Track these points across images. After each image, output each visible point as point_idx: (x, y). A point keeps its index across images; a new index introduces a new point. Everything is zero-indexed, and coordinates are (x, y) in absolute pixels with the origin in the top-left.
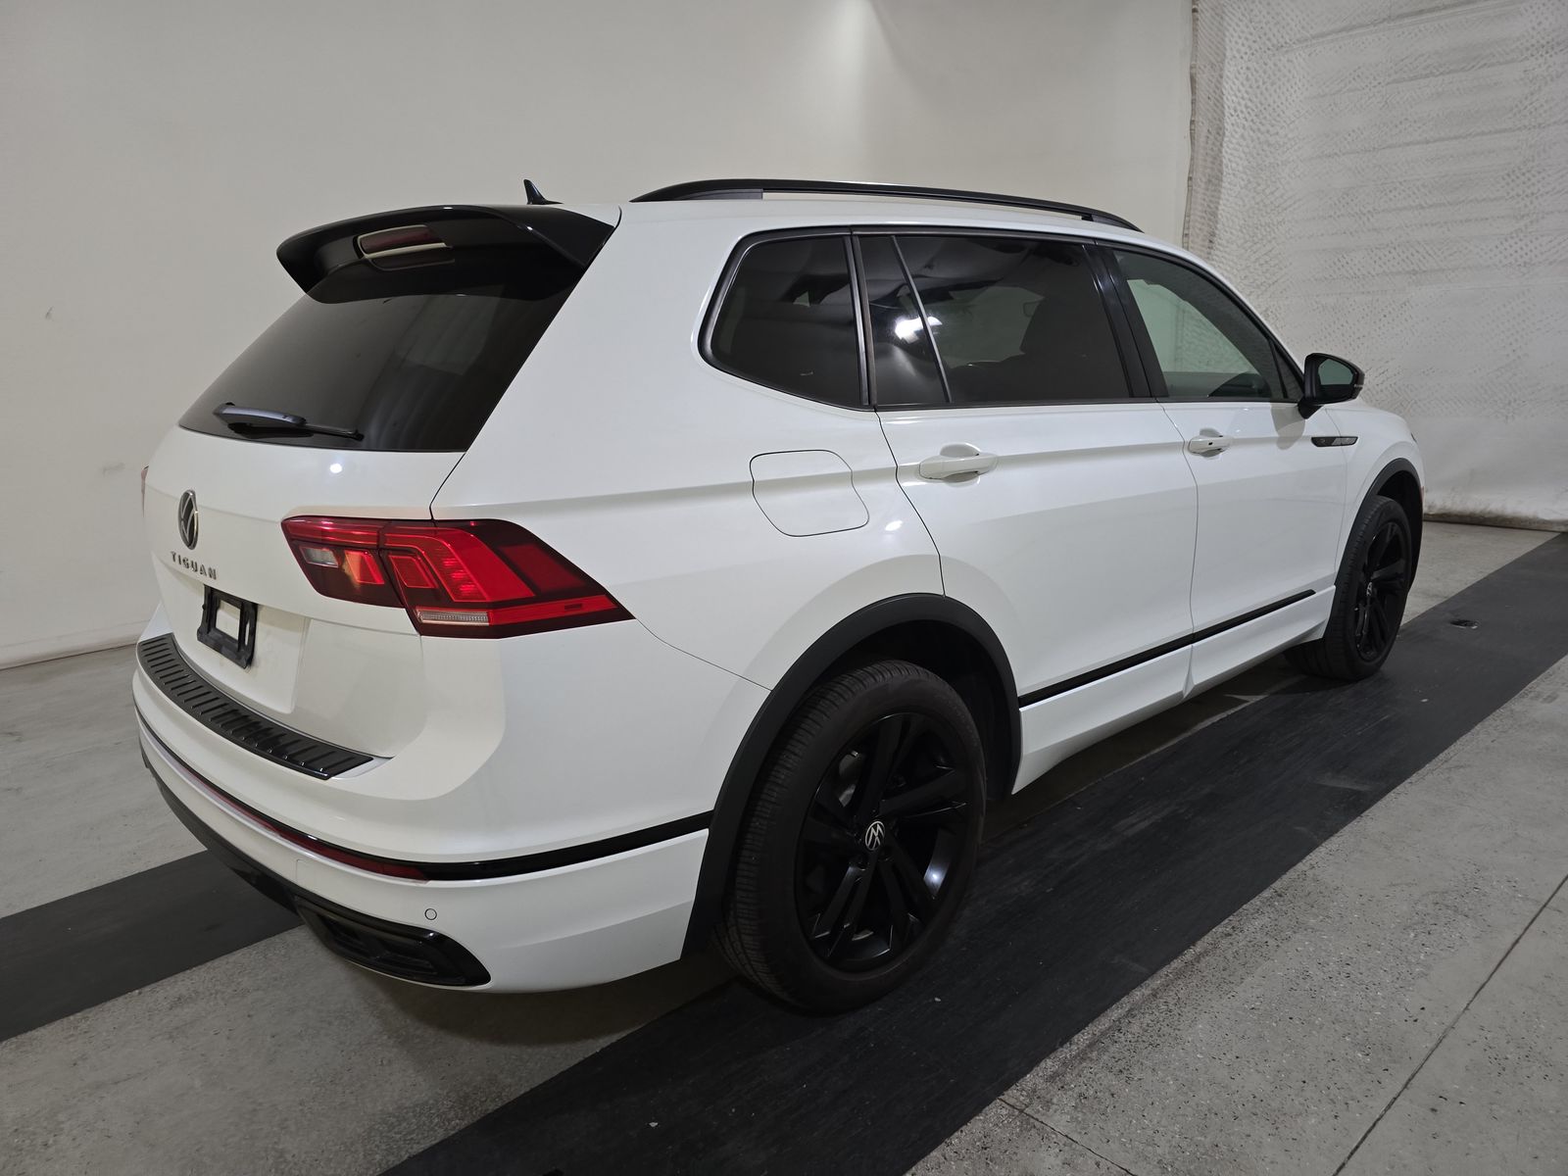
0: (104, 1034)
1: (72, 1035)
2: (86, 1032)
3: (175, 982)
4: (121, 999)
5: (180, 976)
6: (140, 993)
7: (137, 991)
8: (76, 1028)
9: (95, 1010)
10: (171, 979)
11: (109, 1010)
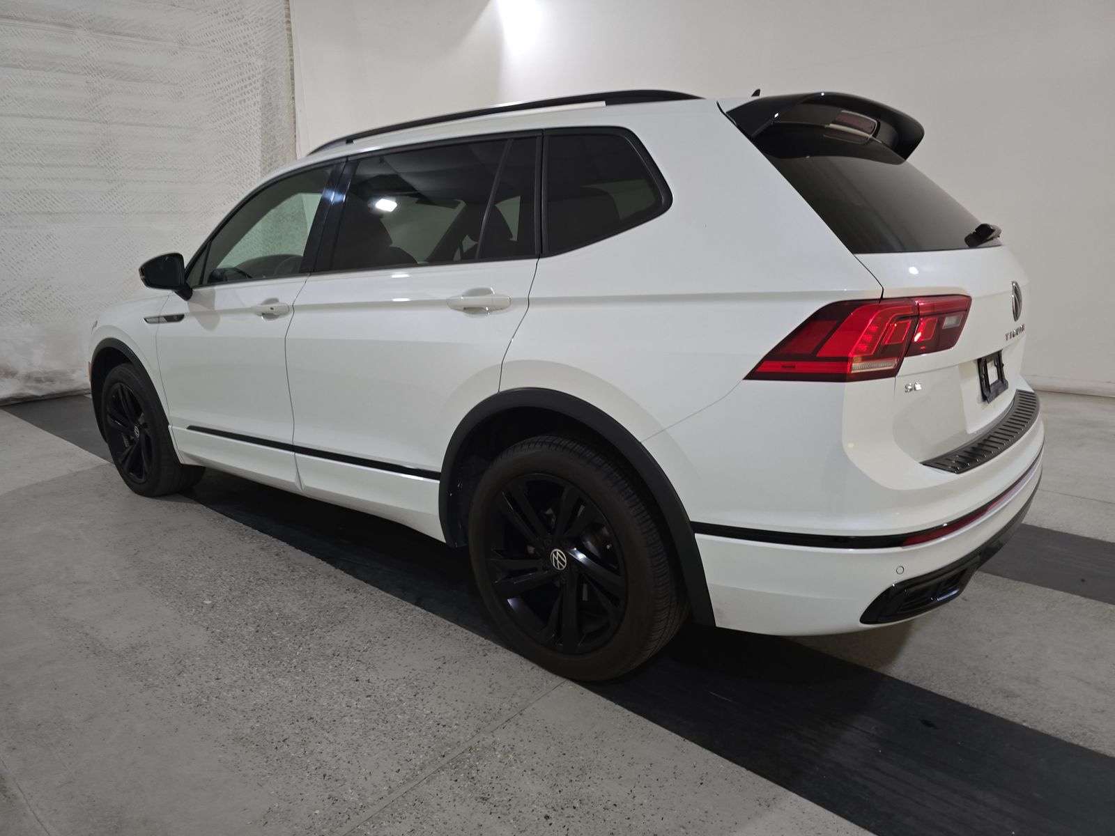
0: (1071, 715)
1: (1091, 731)
2: (1081, 725)
3: (997, 709)
4: (1039, 728)
5: (989, 710)
6: (1024, 721)
7: (1024, 724)
8: (1084, 734)
9: (1062, 736)
10: (997, 713)
11: (1054, 728)
